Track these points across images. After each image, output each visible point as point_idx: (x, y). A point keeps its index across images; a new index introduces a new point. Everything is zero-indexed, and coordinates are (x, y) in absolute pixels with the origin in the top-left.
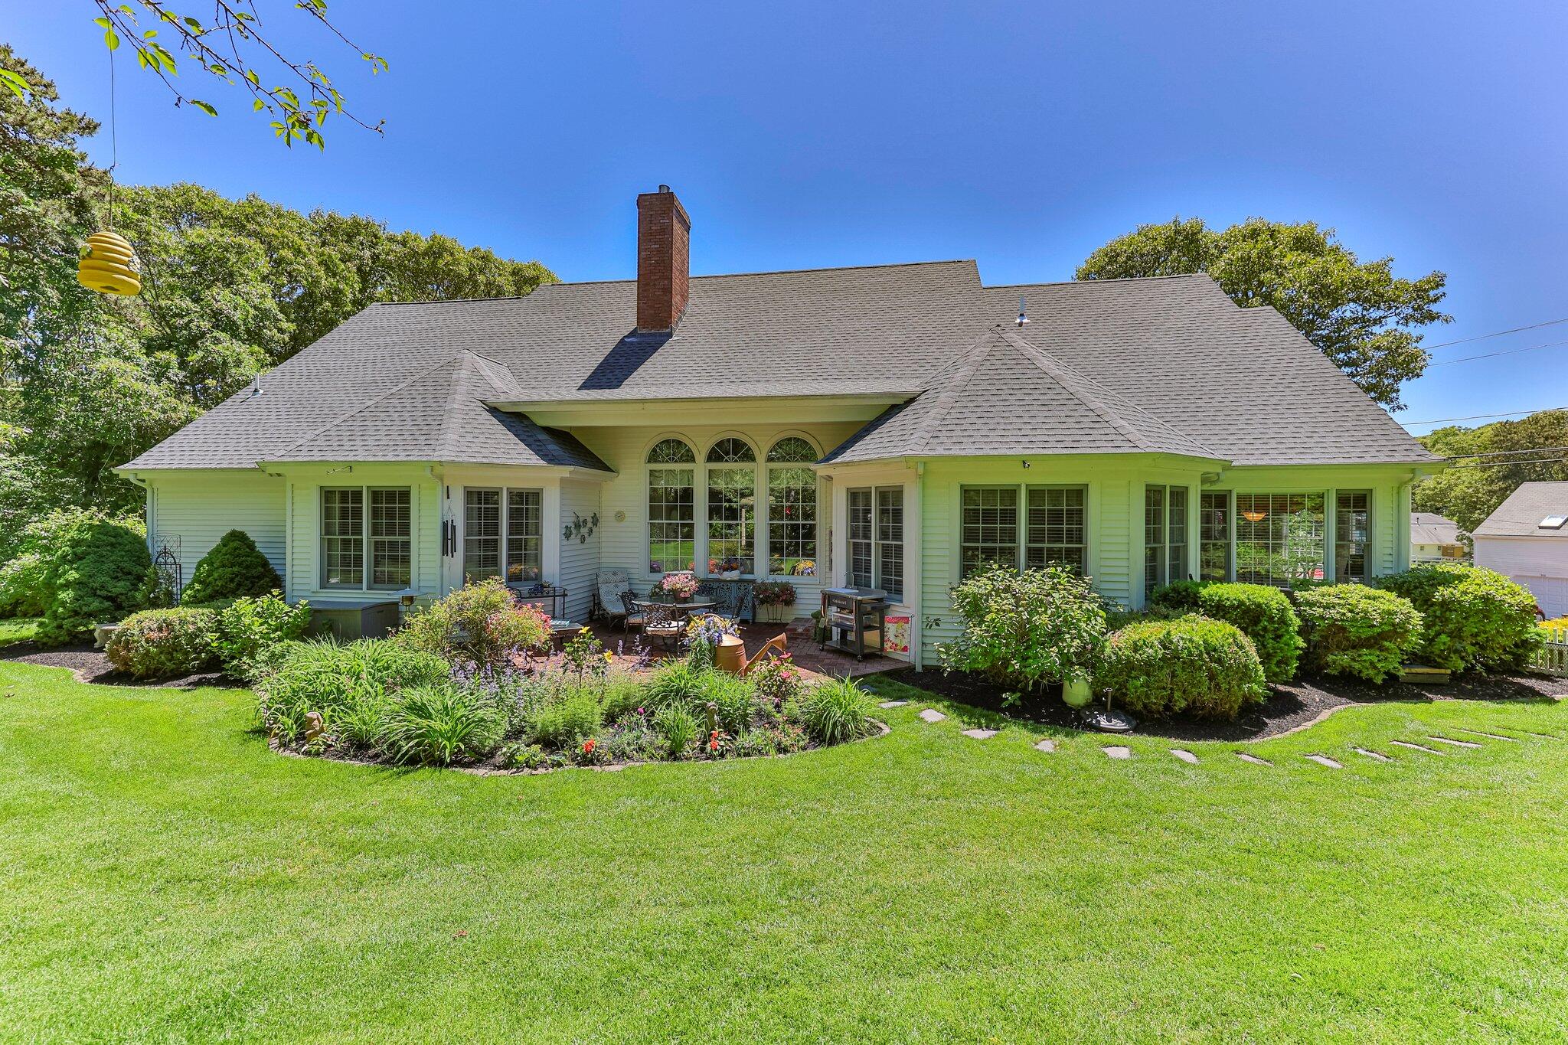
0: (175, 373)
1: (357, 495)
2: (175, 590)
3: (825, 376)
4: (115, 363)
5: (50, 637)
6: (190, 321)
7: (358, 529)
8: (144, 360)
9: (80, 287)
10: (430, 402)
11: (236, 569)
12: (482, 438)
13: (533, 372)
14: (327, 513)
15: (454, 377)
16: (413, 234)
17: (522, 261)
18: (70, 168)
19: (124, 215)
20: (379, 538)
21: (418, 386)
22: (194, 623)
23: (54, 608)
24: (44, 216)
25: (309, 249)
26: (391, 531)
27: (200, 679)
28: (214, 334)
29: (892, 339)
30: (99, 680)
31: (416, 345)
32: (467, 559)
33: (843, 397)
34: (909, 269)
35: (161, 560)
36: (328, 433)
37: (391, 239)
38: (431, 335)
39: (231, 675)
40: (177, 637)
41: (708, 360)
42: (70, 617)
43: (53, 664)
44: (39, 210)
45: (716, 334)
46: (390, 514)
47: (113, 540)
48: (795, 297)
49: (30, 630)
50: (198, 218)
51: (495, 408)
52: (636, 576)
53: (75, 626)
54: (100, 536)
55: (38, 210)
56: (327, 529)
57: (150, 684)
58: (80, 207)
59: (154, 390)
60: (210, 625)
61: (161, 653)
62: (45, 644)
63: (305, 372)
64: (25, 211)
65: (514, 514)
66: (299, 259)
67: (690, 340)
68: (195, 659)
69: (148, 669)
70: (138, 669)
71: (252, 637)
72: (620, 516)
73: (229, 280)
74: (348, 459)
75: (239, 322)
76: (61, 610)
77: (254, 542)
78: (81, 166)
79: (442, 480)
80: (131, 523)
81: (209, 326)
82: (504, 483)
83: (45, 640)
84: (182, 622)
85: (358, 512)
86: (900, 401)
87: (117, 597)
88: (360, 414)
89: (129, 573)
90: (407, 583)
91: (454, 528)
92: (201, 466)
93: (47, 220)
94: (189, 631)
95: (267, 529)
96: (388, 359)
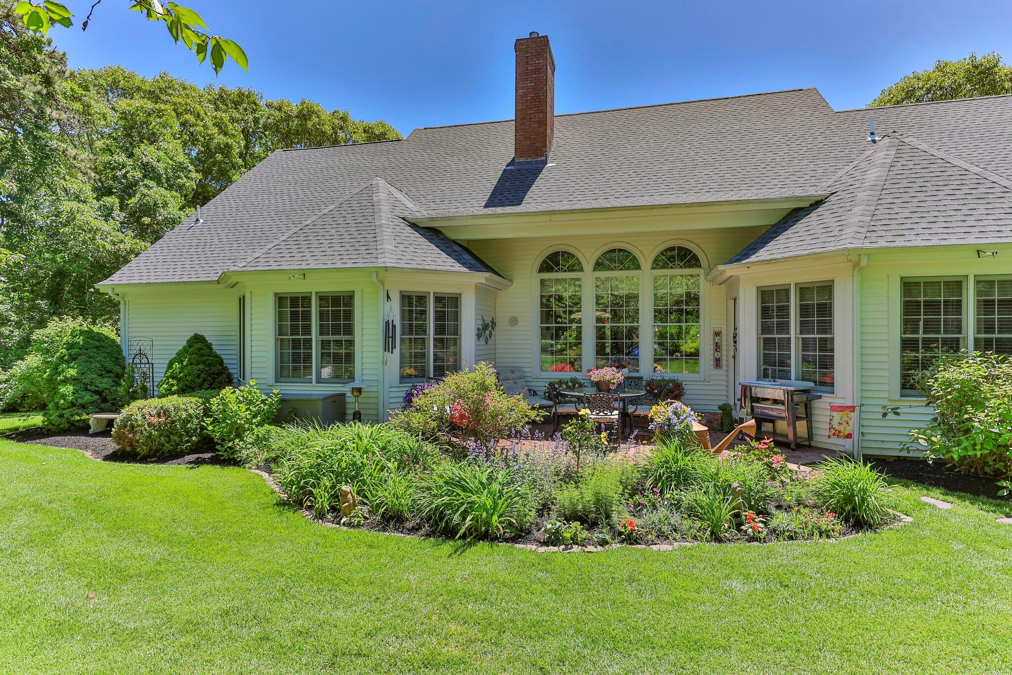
0: (119, 215)
1: (307, 299)
2: (148, 385)
3: (706, 189)
4: (75, 205)
5: (53, 425)
6: (127, 172)
7: (307, 330)
8: (96, 204)
9: (48, 146)
10: (360, 220)
11: (201, 366)
12: (411, 249)
13: (430, 197)
14: (280, 317)
15: (375, 199)
16: (286, 101)
17: (370, 120)
18: (40, 51)
19: (72, 90)
20: (326, 338)
21: (345, 207)
22: (186, 410)
23: (57, 400)
24: (23, 88)
25: (206, 114)
26: (336, 331)
27: (198, 458)
28: (145, 182)
29: (760, 156)
30: (107, 458)
31: (321, 180)
32: (402, 356)
33: (749, 202)
34: (753, 99)
35: (137, 361)
36: (279, 247)
37: (269, 106)
38: (331, 172)
39: (222, 456)
40: (173, 422)
41: (587, 181)
42: (68, 408)
43: (62, 446)
44: (20, 84)
45: (586, 159)
46: (336, 316)
47: (98, 343)
48: (650, 127)
49: (37, 420)
50: (126, 93)
51: (414, 224)
52: (529, 374)
53: (72, 415)
54: (89, 340)
55: (18, 83)
56: (280, 331)
57: (152, 462)
58: (47, 81)
59: (106, 227)
60: (197, 412)
61: (161, 435)
62: (49, 430)
63: (234, 205)
64: (9, 85)
65: (440, 316)
66: (199, 122)
67: (564, 165)
68: (187, 442)
69: (151, 449)
70: (143, 450)
71: (239, 422)
72: (514, 321)
73: (153, 139)
74: (300, 267)
75: (162, 172)
76: (62, 402)
77: (211, 344)
78: (47, 49)
79: (383, 285)
80: (106, 330)
81: (140, 176)
82: (431, 286)
83: (49, 427)
84: (177, 409)
85: (307, 316)
86: (805, 204)
87: (103, 391)
88: (301, 231)
89: (109, 372)
90: (352, 378)
91: (394, 327)
92: (166, 281)
93: (25, 92)
94: (183, 417)
95: (219, 333)
96: (300, 192)
